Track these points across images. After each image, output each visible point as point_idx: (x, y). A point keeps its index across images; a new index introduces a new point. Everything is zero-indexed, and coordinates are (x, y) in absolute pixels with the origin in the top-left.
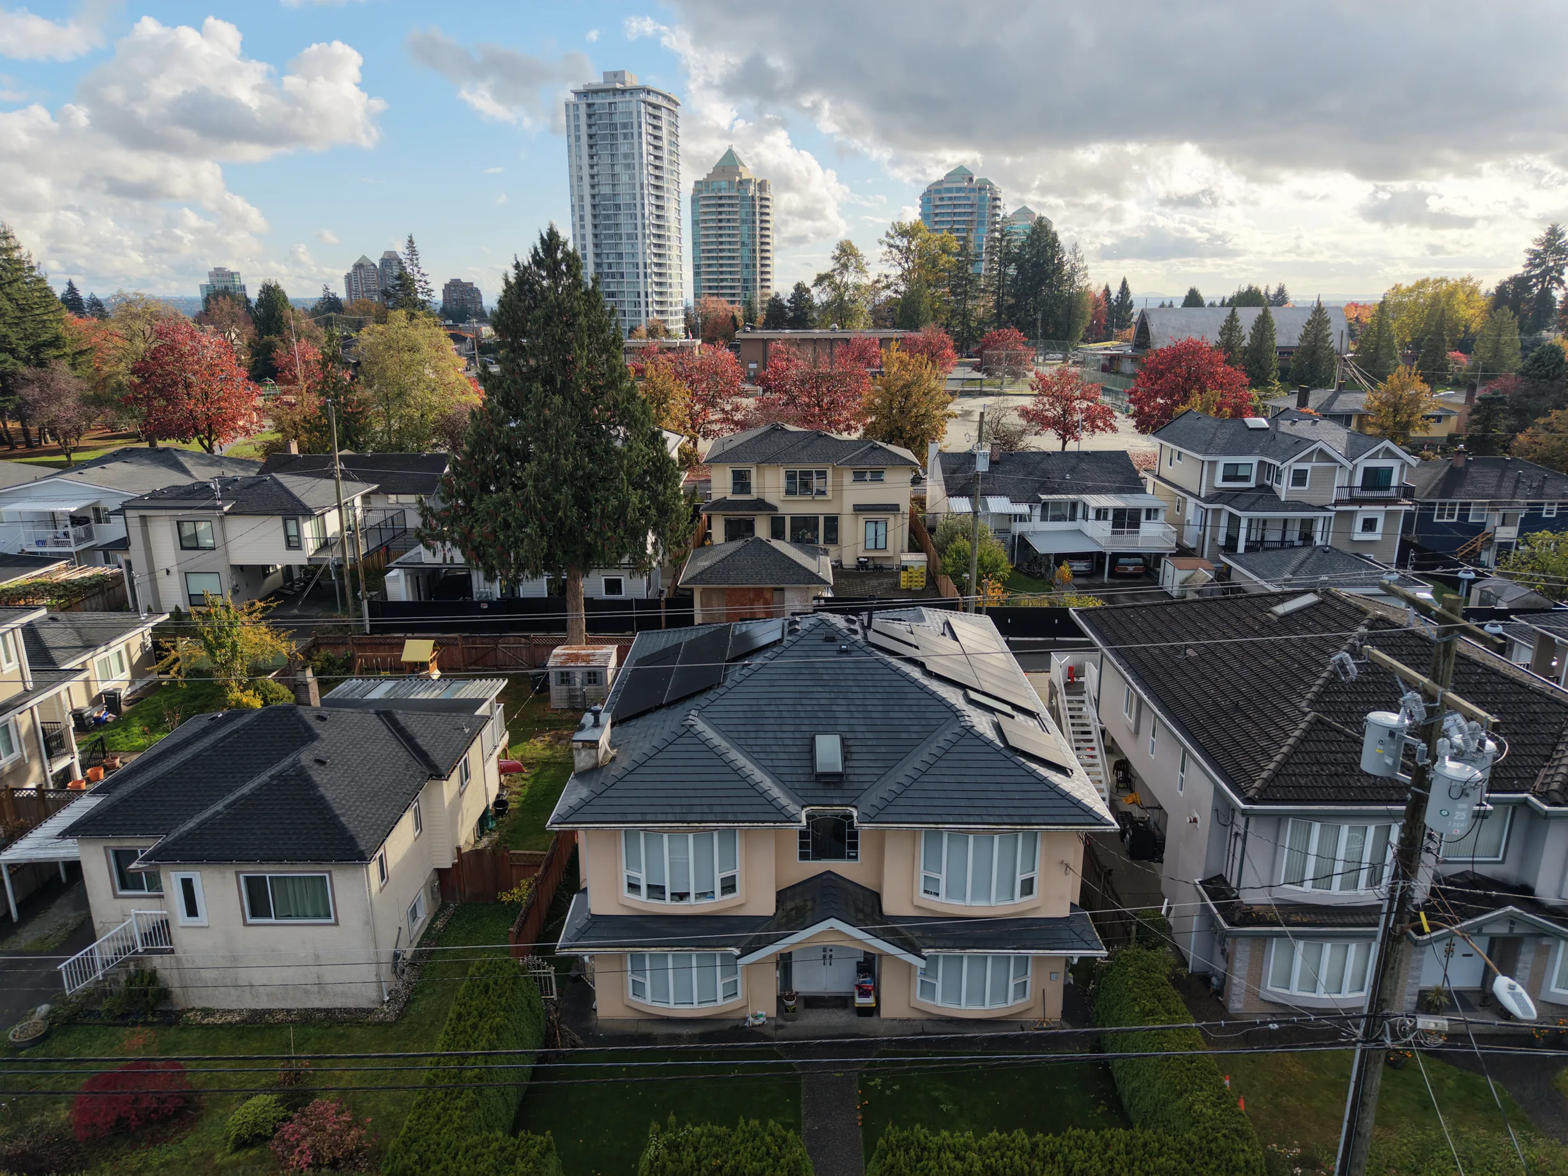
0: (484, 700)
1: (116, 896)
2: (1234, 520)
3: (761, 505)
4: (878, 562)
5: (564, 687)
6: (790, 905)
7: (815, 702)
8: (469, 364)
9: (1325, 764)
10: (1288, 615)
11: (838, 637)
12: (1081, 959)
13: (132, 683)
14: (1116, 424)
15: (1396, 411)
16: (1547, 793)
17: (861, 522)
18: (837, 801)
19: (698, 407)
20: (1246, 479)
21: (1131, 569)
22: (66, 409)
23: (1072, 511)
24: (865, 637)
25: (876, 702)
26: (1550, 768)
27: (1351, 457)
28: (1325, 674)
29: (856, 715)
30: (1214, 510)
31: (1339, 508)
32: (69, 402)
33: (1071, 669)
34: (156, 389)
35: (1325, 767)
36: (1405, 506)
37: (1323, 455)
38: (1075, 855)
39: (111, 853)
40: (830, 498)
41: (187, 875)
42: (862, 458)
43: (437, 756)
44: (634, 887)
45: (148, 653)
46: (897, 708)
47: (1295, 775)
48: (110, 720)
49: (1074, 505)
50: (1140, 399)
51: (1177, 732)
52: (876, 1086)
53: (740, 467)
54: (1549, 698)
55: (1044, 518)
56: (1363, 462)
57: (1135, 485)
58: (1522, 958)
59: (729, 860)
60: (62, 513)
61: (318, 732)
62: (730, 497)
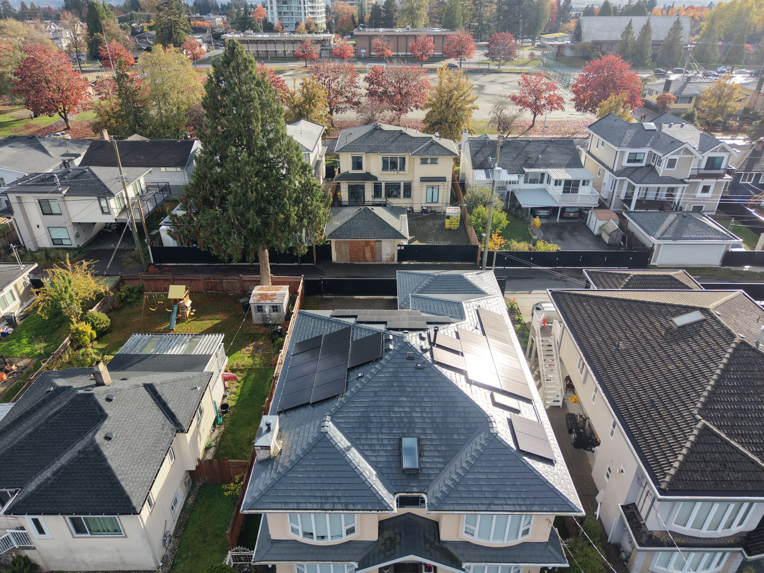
0: (211, 354)
2: (631, 188)
3: (368, 177)
4: (433, 209)
5: (260, 313)
6: (386, 534)
7: (402, 410)
8: (209, 48)
9: (709, 462)
10: (683, 327)
11: (415, 356)
12: (552, 568)
13: (21, 305)
14: (564, 106)
15: (720, 99)
17: (425, 188)
18: (415, 489)
19: (332, 96)
20: (640, 161)
21: (572, 214)
23: (541, 179)
24: (432, 356)
27: (702, 150)
28: (709, 388)
29: (427, 420)
30: (620, 180)
31: (691, 180)
33: (544, 320)
34: (30, 86)
35: (708, 465)
36: (727, 178)
37: (687, 151)
40: (407, 172)
41: (35, 518)
42: (425, 151)
43: (181, 417)
44: (294, 531)
45: (28, 286)
47: (690, 471)
48: (10, 333)
49: (543, 174)
50: (578, 91)
53: (357, 154)
55: (526, 182)
56: (709, 154)
57: (576, 163)
59: (350, 521)
61: (107, 411)
62: (351, 172)
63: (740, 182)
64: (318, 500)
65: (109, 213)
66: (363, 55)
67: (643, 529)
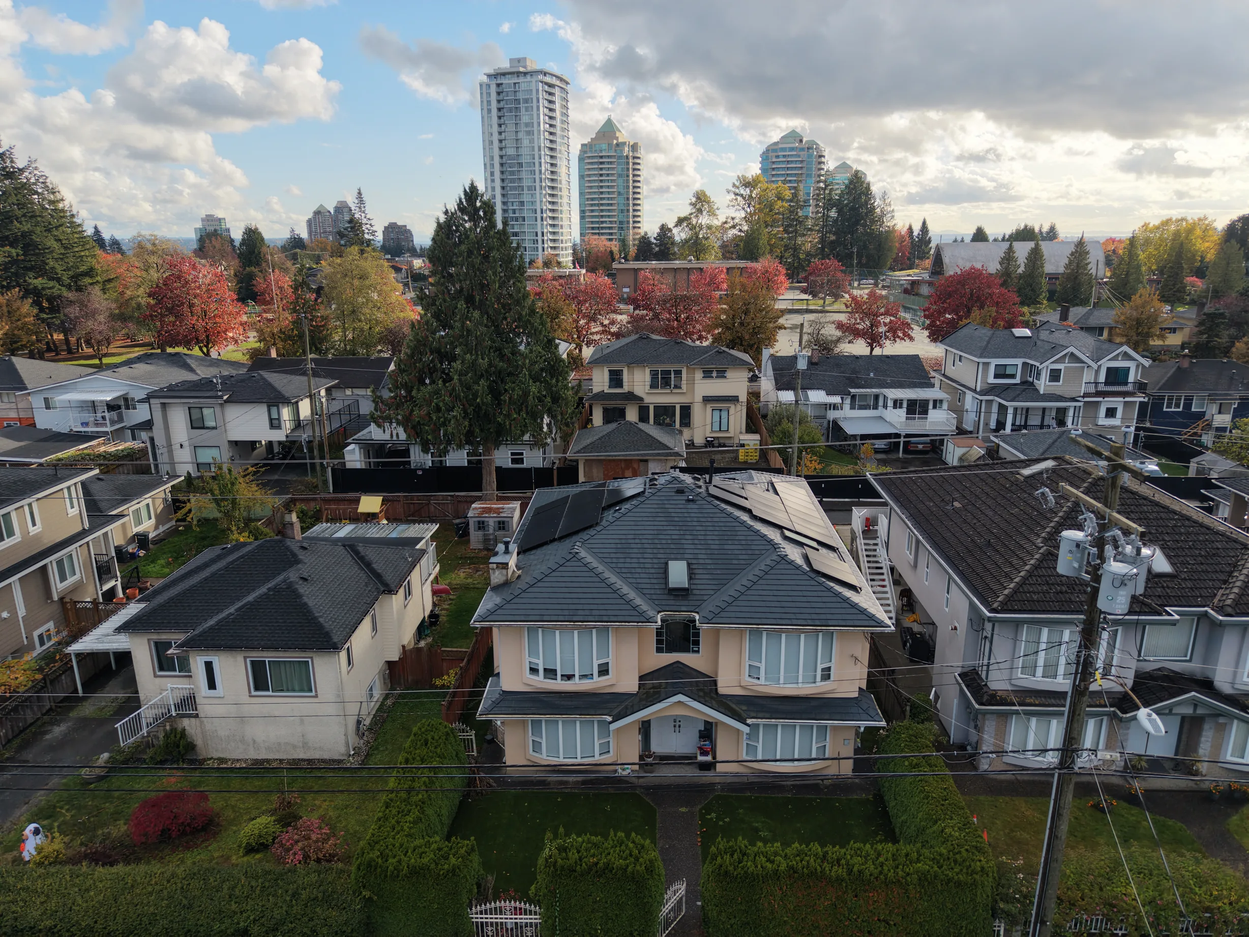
0: (422, 539)
1: (156, 676)
2: (1002, 409)
3: (631, 397)
4: (722, 441)
5: (480, 533)
6: (649, 686)
7: (668, 537)
9: (1053, 584)
10: (1032, 476)
11: (686, 490)
12: (866, 728)
13: (156, 528)
14: (913, 335)
15: (1139, 324)
16: (1222, 607)
17: (709, 410)
18: (684, 609)
19: (582, 322)
20: (1013, 376)
21: (920, 447)
22: (99, 324)
23: (875, 402)
24: (707, 490)
25: (714, 537)
26: (1226, 588)
27: (1097, 359)
28: (1056, 519)
30: (987, 401)
31: (1087, 399)
32: (101, 318)
33: (867, 519)
34: (167, 309)
35: (1052, 587)
36: (1139, 399)
38: (863, 650)
39: (152, 643)
40: (685, 391)
41: (208, 659)
42: (709, 360)
43: (389, 577)
44: (534, 670)
45: (168, 505)
46: (730, 542)
47: (1029, 592)
48: (141, 555)
49: (877, 397)
50: (932, 315)
51: (943, 562)
52: (712, 819)
53: (615, 367)
54: (1228, 537)
55: (852, 407)
56: (1106, 363)
57: (923, 382)
58: (1204, 733)
59: (604, 649)
60: (101, 401)
61: (301, 557)
62: (607, 390)
63: (1165, 409)
65: (279, 427)
66: (625, 296)
67: (985, 689)
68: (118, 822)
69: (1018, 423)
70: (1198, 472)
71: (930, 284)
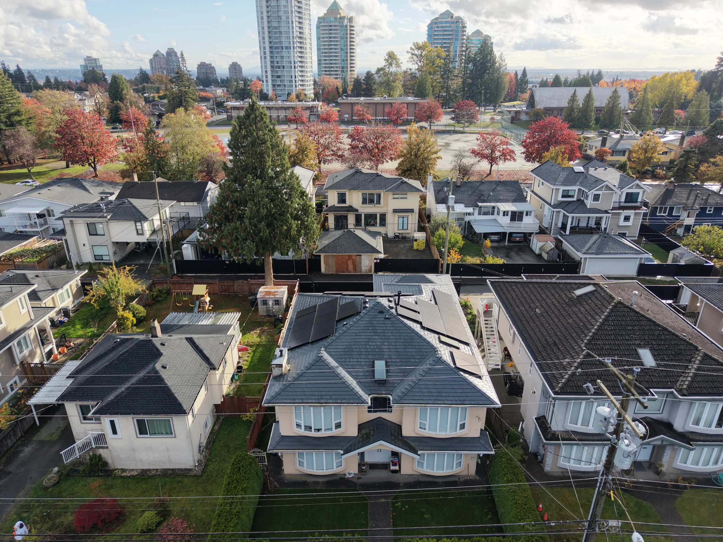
0: (231, 326)
1: (81, 423)
2: (565, 217)
3: (351, 209)
4: (404, 235)
5: (265, 306)
6: (364, 432)
7: (374, 344)
8: (212, 114)
9: (589, 375)
10: (581, 296)
11: (384, 311)
12: (483, 455)
13: (73, 302)
14: (516, 158)
15: (646, 152)
16: (681, 389)
17: (397, 218)
18: (384, 392)
19: (321, 150)
20: (572, 196)
21: (518, 239)
22: (26, 150)
23: (492, 211)
24: (396, 310)
25: (401, 344)
26: (684, 377)
27: (621, 187)
28: (593, 331)
29: (392, 350)
30: (557, 211)
31: (614, 211)
32: (28, 147)
33: (487, 305)
34: (68, 141)
35: (589, 377)
36: (644, 209)
37: (608, 188)
39: (78, 407)
40: (382, 206)
41: (112, 419)
42: (397, 188)
44: (298, 426)
45: (79, 288)
46: (410, 347)
47: (576, 381)
48: (66, 321)
49: (494, 208)
50: (528, 145)
51: (529, 354)
52: (398, 506)
53: (342, 191)
55: (479, 214)
56: (626, 190)
57: (521, 198)
59: (338, 415)
60: (33, 214)
61: (162, 351)
62: (337, 205)
63: (657, 215)
64: (316, 397)
65: (142, 234)
66: (346, 119)
67: (549, 430)
68: (67, 514)
69: (574, 225)
70: (674, 260)
71: (527, 113)
